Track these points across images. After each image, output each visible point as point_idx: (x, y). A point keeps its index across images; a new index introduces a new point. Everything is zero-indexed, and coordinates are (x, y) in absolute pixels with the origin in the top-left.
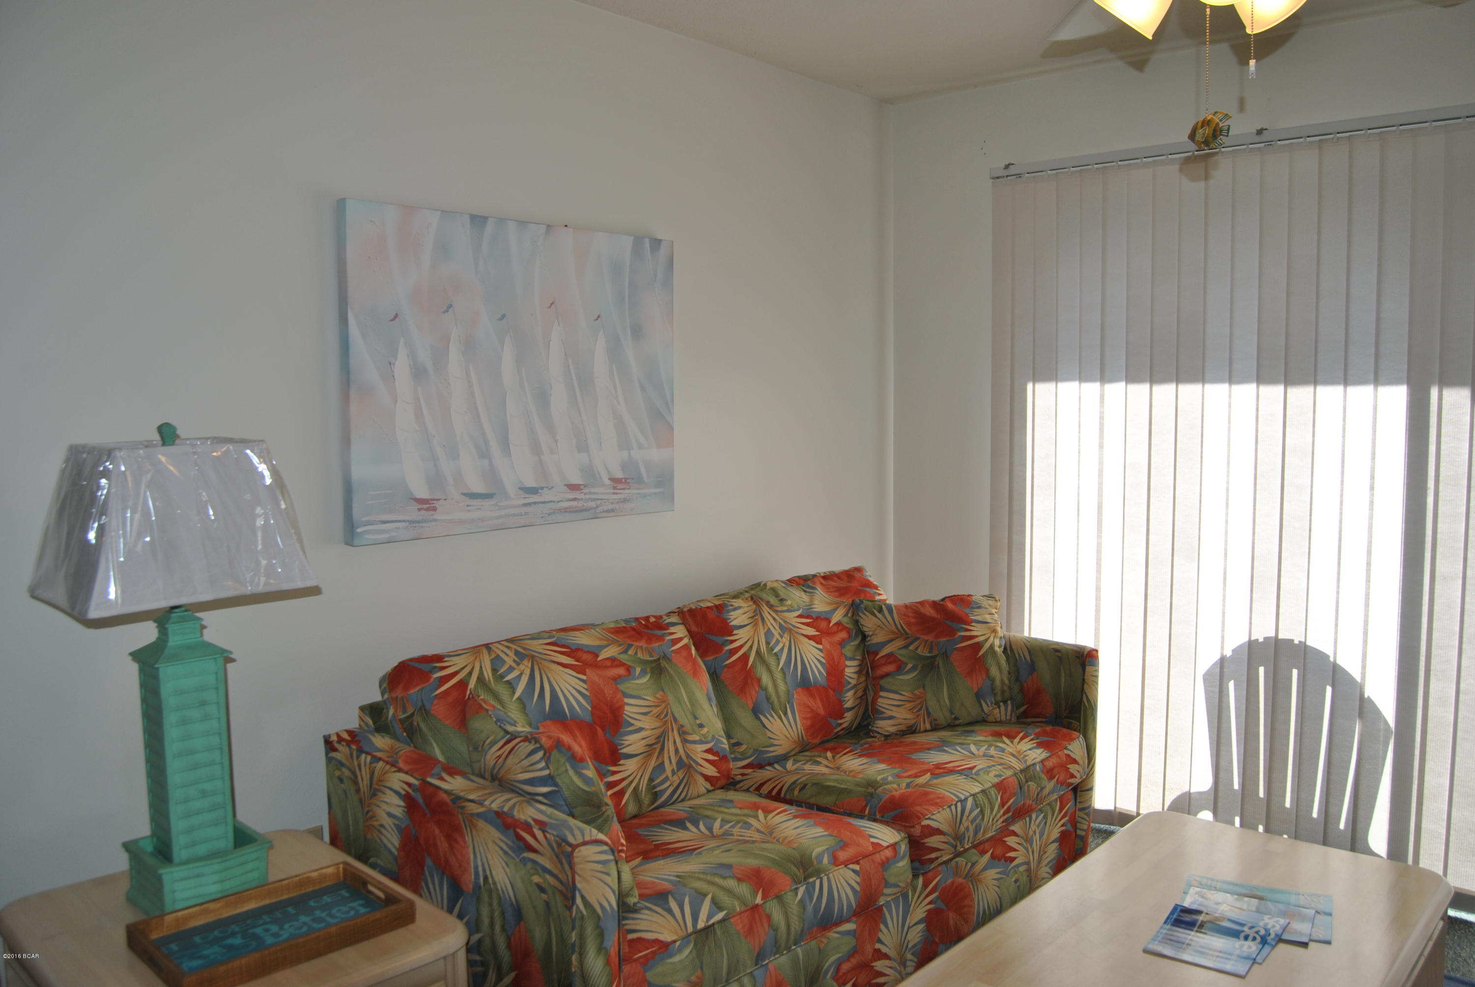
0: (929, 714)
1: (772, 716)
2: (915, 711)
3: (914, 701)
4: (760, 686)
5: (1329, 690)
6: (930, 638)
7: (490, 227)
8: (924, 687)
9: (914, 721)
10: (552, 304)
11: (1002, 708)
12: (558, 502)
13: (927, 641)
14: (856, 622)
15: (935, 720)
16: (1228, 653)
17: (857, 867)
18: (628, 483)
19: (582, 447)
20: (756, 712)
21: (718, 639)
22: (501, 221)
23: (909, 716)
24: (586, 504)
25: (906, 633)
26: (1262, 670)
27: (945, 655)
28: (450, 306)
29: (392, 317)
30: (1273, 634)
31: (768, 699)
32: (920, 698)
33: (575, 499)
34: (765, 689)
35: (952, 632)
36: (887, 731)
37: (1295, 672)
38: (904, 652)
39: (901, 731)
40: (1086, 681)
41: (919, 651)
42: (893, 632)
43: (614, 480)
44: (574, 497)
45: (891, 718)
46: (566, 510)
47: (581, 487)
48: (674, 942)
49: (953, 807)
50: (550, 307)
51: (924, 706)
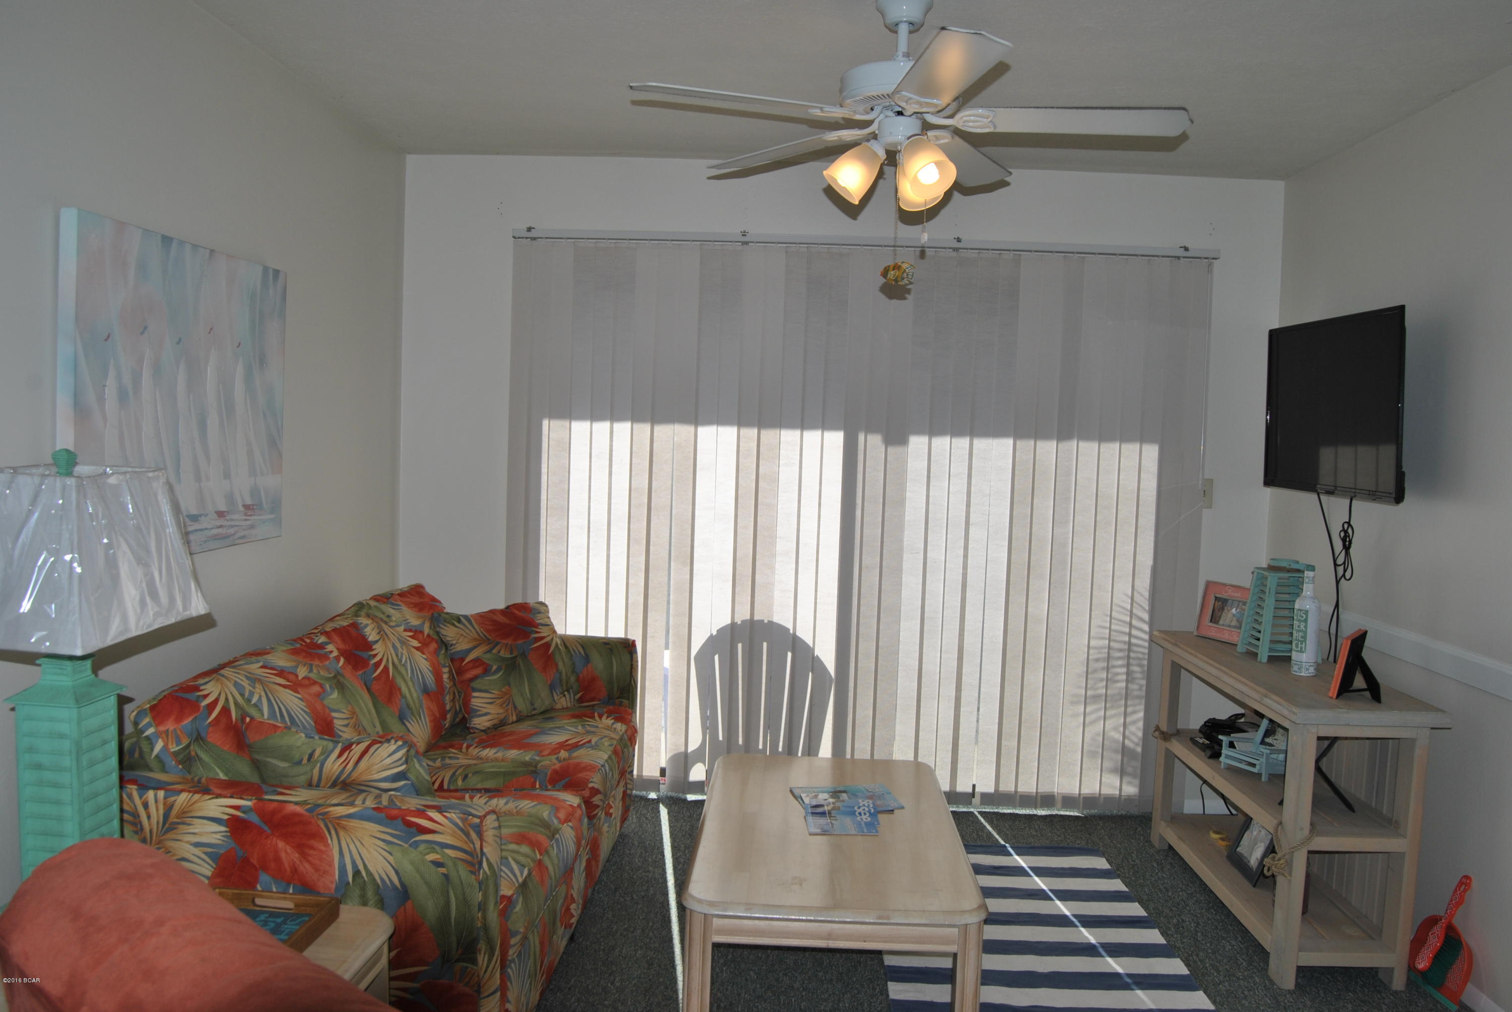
0: (515, 707)
1: (414, 721)
2: (504, 706)
3: (502, 698)
4: (401, 694)
5: (789, 654)
6: (509, 641)
7: (174, 249)
8: (509, 685)
9: (505, 715)
10: (211, 329)
11: (567, 696)
12: (211, 529)
13: (507, 644)
14: (438, 633)
15: (520, 712)
16: (715, 632)
17: (570, 824)
18: (254, 509)
19: (227, 476)
20: (402, 719)
21: (364, 655)
22: (182, 243)
23: (501, 711)
24: (228, 531)
25: (489, 639)
26: (740, 646)
27: (523, 655)
28: (145, 328)
29: (106, 337)
30: (748, 617)
31: (408, 705)
32: (506, 694)
33: (221, 527)
34: (405, 697)
35: (526, 635)
36: (484, 726)
37: (765, 644)
38: (488, 656)
39: (494, 725)
40: (634, 666)
41: (502, 654)
42: (475, 639)
43: (247, 507)
44: (220, 524)
45: (486, 714)
46: (215, 538)
47: (226, 513)
48: (513, 895)
49: (600, 771)
50: (209, 333)
51: (511, 701)
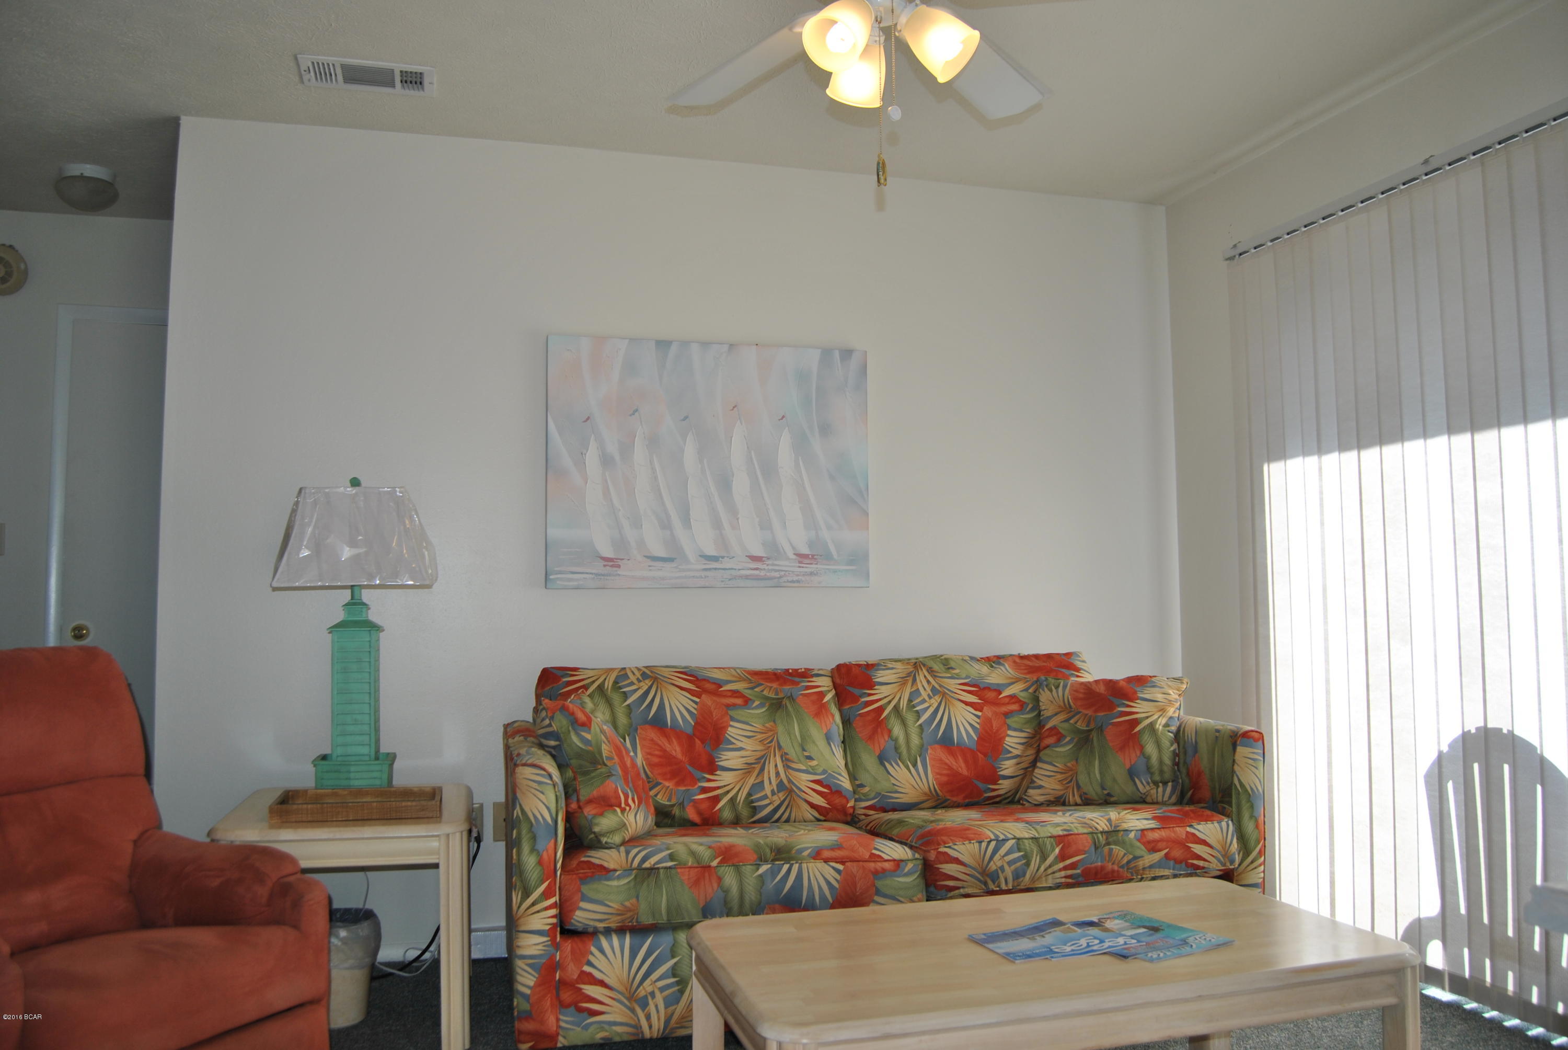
0: (1079, 787)
1: (899, 766)
2: (1064, 783)
3: (1065, 773)
4: (890, 736)
5: (1539, 788)
6: (1089, 712)
7: (674, 349)
8: (1077, 760)
9: (1062, 793)
10: (734, 407)
11: (1160, 789)
12: (739, 570)
13: (1087, 715)
14: (1036, 700)
15: (1085, 794)
16: (1445, 749)
17: (841, 867)
18: (816, 559)
19: (765, 525)
20: (882, 759)
21: (856, 691)
22: (685, 344)
23: (1058, 787)
24: (768, 574)
25: (1070, 706)
26: (1476, 766)
27: (1100, 729)
28: (637, 410)
29: (585, 419)
30: (1482, 724)
31: (896, 749)
32: (1071, 770)
33: (756, 569)
34: (896, 740)
35: (1111, 707)
36: (1036, 801)
37: (1506, 767)
38: (1066, 725)
39: (1049, 801)
40: (1236, 761)
41: (1079, 725)
42: (1060, 706)
43: (801, 557)
44: (756, 567)
45: (1040, 787)
46: (747, 577)
47: (764, 559)
48: (615, 870)
49: (984, 845)
50: (733, 410)
51: (1074, 778)
